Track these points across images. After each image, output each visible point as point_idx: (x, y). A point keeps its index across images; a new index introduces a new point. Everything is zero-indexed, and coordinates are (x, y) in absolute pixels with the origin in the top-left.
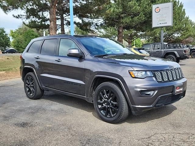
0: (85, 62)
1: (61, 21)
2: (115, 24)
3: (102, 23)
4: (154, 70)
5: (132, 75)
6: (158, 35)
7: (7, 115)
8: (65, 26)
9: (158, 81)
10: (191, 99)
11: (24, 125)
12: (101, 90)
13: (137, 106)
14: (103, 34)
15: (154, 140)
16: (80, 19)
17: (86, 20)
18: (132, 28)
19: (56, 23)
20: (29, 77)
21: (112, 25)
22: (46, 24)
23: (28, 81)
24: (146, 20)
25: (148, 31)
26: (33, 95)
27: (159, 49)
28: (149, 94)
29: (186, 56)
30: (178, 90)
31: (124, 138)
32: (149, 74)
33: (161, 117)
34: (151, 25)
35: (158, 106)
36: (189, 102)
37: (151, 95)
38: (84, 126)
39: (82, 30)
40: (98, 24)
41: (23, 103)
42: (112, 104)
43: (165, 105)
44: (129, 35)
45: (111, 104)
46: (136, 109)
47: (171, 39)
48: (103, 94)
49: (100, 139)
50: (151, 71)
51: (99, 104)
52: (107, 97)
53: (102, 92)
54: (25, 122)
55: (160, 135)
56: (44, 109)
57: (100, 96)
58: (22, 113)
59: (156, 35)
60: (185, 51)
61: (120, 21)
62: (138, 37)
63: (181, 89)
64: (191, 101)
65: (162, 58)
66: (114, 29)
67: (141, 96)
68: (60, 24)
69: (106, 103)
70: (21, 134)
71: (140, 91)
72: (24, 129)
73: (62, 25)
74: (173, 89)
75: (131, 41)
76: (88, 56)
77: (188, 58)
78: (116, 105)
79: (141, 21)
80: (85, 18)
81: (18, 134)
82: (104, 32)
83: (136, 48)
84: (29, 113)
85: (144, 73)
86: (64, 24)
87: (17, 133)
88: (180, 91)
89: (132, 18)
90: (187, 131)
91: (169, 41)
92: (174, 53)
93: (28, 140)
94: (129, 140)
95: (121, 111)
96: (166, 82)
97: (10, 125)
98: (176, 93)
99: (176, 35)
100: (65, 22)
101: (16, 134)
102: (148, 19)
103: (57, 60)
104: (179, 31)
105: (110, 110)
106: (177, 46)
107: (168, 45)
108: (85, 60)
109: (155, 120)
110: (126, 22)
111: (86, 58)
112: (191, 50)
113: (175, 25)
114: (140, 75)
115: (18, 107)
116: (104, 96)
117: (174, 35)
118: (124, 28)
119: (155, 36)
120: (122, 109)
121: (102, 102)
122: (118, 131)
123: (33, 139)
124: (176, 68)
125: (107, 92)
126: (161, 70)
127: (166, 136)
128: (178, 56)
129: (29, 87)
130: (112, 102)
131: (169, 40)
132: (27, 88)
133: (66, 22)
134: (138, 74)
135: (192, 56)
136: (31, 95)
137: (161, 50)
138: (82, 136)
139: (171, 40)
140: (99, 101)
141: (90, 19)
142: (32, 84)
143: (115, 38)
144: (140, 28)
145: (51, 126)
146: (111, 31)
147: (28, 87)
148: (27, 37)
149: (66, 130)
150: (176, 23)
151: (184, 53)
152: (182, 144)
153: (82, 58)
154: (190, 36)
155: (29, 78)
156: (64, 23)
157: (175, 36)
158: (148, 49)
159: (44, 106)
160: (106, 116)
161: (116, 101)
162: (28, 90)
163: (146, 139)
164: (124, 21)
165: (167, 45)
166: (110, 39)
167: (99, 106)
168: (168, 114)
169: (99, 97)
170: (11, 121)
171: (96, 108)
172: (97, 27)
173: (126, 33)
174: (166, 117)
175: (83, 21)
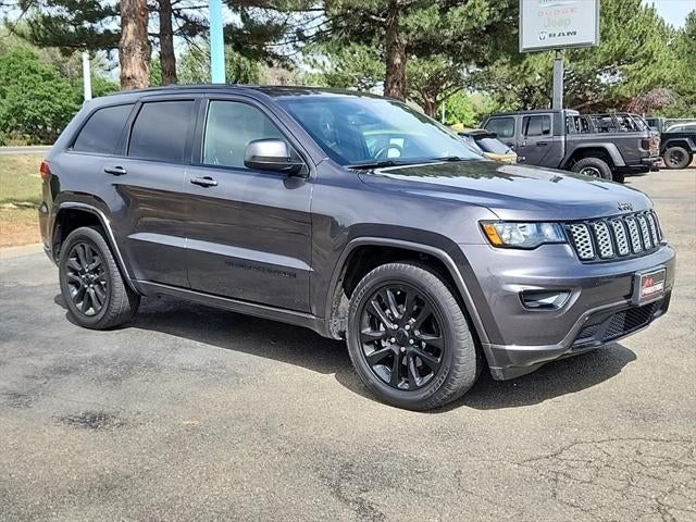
0: (309, 187)
1: (161, 17)
2: (372, 33)
3: (323, 28)
4: (568, 220)
5: (491, 237)
6: (539, 77)
7: (16, 389)
8: (177, 40)
9: (580, 259)
10: (683, 323)
11: (93, 420)
12: (377, 293)
13: (508, 347)
14: (321, 72)
15: (573, 464)
16: (235, 10)
17: (259, 15)
18: (440, 50)
19: (146, 30)
20: (83, 247)
21: (362, 37)
22: (101, 31)
23: (79, 261)
24: (497, 18)
25: (503, 64)
26: (97, 313)
27: (547, 132)
28: (550, 306)
29: (650, 164)
30: (648, 291)
31: (470, 458)
32: (549, 231)
33: (587, 387)
34: (516, 39)
35: (581, 347)
36: (678, 332)
37: (560, 306)
38: (316, 420)
39: (243, 54)
40: (306, 34)
41: (61, 344)
42: (418, 342)
43: (605, 341)
44: (427, 75)
45: (412, 341)
46: (503, 357)
47: (588, 93)
48: (384, 307)
49: (385, 465)
50: (559, 222)
51: (367, 344)
52: (396, 315)
53: (379, 299)
54: (96, 410)
55: (592, 446)
56: (152, 366)
57: (369, 313)
58: (73, 378)
59: (530, 80)
60: (645, 144)
61: (396, 23)
62: (458, 83)
63: (659, 287)
64: (684, 331)
65: (558, 168)
66: (369, 52)
67: (523, 312)
68: (158, 32)
69: (393, 340)
70: (96, 454)
71: (520, 293)
72: (101, 435)
73: (166, 32)
74: (633, 285)
75: (431, 100)
76: (320, 165)
77: (656, 169)
78: (433, 343)
79: (476, 25)
80: (257, 9)
81: (83, 451)
82: (328, 64)
83: (467, 131)
84: (99, 381)
85: (531, 229)
86: (172, 33)
87: (79, 447)
88: (657, 293)
89: (443, 11)
90: (681, 432)
91: (582, 101)
92: (604, 150)
93: (129, 472)
94: (489, 463)
95: (453, 367)
96: (608, 260)
97: (43, 420)
98: (642, 300)
99: (604, 79)
100: (177, 24)
101: (78, 452)
102: (504, 16)
103: (199, 180)
104: (619, 64)
105: (408, 362)
106: (614, 125)
107: (582, 120)
108: (310, 180)
109: (567, 395)
110: (420, 29)
111: (314, 174)
112: (664, 137)
113: (604, 38)
114: (519, 235)
115: (49, 359)
116: (388, 311)
117: (599, 80)
118: (409, 49)
119: (526, 82)
120: (454, 359)
121: (380, 334)
122: (441, 434)
123: (147, 468)
124: (639, 212)
125: (400, 300)
126: (591, 220)
127: (613, 450)
128: (620, 162)
129: (82, 283)
130: (417, 333)
131: (580, 96)
132: (72, 288)
133: (181, 22)
134: (514, 234)
135: (669, 163)
136: (91, 311)
137: (556, 139)
138: (319, 454)
139: (586, 99)
140: (368, 330)
141: (274, 13)
142: (95, 271)
143: (371, 86)
144: (471, 52)
145: (197, 423)
146: (355, 59)
147: (77, 285)
148: (8, 80)
149: (256, 435)
150: (608, 30)
151: (641, 149)
152: (671, 474)
153: (301, 176)
154: (660, 81)
155: (79, 249)
156: (174, 29)
157: (603, 81)
158: (506, 132)
159: (147, 356)
160: (393, 385)
161: (431, 332)
162: (75, 293)
163: (547, 461)
164: (410, 21)
165: (576, 118)
166: (393, 104)
167: (365, 347)
168: (609, 377)
169: (366, 318)
170: (39, 407)
171: (356, 355)
172: (301, 44)
173: (415, 69)
174: (601, 385)
175: (244, 18)
